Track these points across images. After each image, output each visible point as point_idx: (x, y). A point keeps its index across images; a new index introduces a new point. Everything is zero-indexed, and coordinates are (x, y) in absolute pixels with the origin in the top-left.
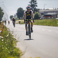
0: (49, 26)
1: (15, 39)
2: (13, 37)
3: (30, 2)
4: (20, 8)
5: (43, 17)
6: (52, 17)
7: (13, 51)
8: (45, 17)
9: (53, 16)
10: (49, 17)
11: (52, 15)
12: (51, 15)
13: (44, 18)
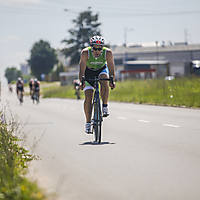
0: (141, 103)
1: (24, 152)
2: (14, 142)
3: (74, 21)
4: (42, 41)
5: (121, 72)
6: (154, 74)
7: (15, 194)
8: (128, 74)
9: (154, 70)
10: (142, 74)
11: (152, 67)
12: (148, 65)
13: (123, 75)
